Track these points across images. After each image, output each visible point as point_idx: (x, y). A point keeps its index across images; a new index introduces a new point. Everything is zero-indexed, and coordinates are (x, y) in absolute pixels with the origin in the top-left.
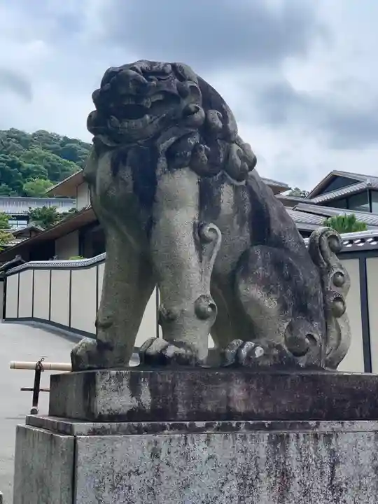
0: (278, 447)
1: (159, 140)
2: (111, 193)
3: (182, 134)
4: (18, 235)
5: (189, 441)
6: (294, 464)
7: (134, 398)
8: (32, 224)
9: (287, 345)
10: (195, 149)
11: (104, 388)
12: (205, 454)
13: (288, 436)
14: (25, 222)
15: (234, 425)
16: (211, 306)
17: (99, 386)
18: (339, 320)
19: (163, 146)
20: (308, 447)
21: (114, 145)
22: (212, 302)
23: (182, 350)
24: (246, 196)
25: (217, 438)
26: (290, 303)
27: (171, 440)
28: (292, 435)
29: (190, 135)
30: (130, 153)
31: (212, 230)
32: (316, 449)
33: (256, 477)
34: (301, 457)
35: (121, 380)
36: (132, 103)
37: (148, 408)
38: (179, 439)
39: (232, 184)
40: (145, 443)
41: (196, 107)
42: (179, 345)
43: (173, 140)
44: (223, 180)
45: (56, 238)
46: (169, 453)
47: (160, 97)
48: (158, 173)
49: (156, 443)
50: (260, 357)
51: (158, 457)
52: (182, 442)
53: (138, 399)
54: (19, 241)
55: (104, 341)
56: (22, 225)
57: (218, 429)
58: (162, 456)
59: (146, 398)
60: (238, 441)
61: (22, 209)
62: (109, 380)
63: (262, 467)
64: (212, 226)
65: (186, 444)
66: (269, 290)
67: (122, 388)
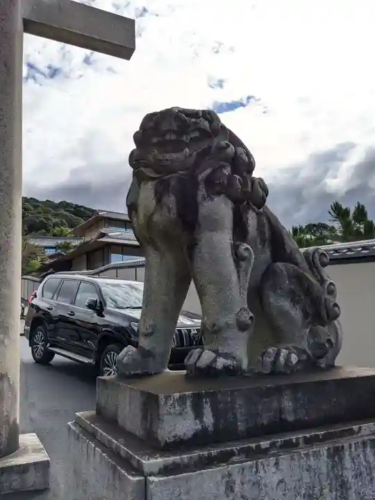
0: (336, 459)
1: (198, 171)
2: (156, 218)
3: (217, 167)
4: (51, 257)
5: (260, 467)
6: (349, 475)
7: (197, 421)
8: (59, 251)
9: (310, 349)
10: (230, 178)
11: (170, 414)
12: (276, 479)
13: (343, 447)
14: (54, 250)
15: (294, 441)
16: (251, 318)
17: (163, 410)
18: (336, 322)
19: (202, 176)
20: (359, 456)
21: (158, 176)
22: (251, 314)
23: (229, 362)
24: (265, 221)
25: (284, 459)
26: (310, 311)
27: (243, 469)
28: (346, 445)
29: (224, 167)
30: (173, 183)
31: (247, 249)
32: (365, 455)
33: (321, 495)
34: (355, 465)
35: (185, 403)
36: (173, 137)
37: (211, 429)
38: (251, 467)
39: (254, 210)
40: (219, 478)
41: (226, 144)
42: (226, 356)
43: (208, 171)
44: (249, 207)
45: (73, 259)
46: (243, 484)
47: (196, 134)
48: (199, 199)
49: (230, 475)
50: (296, 363)
51: (232, 490)
52: (254, 470)
53: (202, 422)
54: (52, 261)
55: (147, 348)
56: (52, 252)
57: (281, 447)
58: (237, 488)
59: (209, 419)
60: (302, 460)
61: (52, 243)
62: (173, 404)
63: (325, 483)
64: (246, 245)
65: (257, 471)
66: (294, 301)
67: (185, 410)
